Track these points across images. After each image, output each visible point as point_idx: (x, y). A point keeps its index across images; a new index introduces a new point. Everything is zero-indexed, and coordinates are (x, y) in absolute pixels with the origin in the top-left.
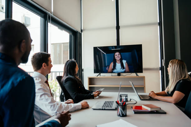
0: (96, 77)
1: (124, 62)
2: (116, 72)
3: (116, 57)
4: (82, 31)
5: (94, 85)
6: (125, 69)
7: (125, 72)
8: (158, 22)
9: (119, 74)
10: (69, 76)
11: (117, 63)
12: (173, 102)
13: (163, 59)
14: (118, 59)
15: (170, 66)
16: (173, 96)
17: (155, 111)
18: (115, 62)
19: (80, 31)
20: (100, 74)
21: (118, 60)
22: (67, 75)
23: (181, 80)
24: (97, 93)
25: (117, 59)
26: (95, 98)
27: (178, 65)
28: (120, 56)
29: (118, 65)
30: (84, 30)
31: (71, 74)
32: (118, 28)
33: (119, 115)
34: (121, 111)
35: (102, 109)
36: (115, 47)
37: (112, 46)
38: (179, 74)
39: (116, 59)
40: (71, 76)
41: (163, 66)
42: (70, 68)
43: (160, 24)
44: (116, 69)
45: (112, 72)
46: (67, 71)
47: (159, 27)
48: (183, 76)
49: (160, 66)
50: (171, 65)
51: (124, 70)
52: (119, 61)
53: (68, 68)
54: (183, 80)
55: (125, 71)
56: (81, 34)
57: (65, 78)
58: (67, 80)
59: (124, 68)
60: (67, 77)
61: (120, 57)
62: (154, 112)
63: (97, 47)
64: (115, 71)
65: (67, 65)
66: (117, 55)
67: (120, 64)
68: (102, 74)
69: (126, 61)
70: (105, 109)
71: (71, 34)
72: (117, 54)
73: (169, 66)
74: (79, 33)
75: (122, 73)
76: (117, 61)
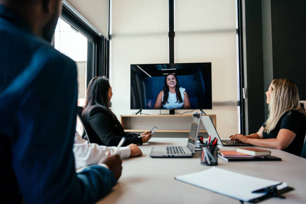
0: (134, 115)
1: (182, 90)
2: (168, 108)
3: (168, 82)
4: (110, 37)
5: (130, 129)
6: (183, 103)
7: (183, 108)
8: (237, 28)
9: (172, 112)
10: (97, 105)
11: (170, 93)
12: (280, 148)
13: (243, 87)
14: (173, 86)
15: (272, 89)
16: (278, 137)
17: (263, 157)
18: (167, 90)
19: (106, 36)
20: (141, 111)
21: (172, 88)
22: (93, 104)
23: (289, 111)
24: (147, 135)
25: (170, 85)
26: (143, 144)
27: (286, 88)
28: (175, 80)
29: (172, 96)
30: (114, 35)
31: (100, 103)
32: (172, 34)
33: (206, 163)
34: (209, 155)
35: (169, 157)
36: (168, 66)
37: (163, 65)
38: (287, 102)
39: (168, 86)
40: (101, 106)
41: (244, 100)
42: (98, 91)
43: (239, 31)
44: (168, 103)
45: (162, 108)
46: (94, 96)
47: (237, 36)
48: (293, 106)
49: (238, 99)
50: (274, 88)
51: (181, 105)
52: (174, 89)
53: (96, 91)
54: (291, 110)
55: (183, 106)
56: (108, 42)
57: (90, 110)
58: (94, 112)
59: (181, 101)
60: (94, 106)
61: (175, 83)
62: (261, 158)
63: (136, 65)
64: (167, 105)
65: (93, 86)
66: (171, 80)
67: (175, 94)
68: (144, 111)
69: (184, 89)
70: (173, 157)
71: (91, 40)
72: (170, 77)
73: (270, 89)
74: (106, 39)
75: (178, 108)
76: (170, 89)
